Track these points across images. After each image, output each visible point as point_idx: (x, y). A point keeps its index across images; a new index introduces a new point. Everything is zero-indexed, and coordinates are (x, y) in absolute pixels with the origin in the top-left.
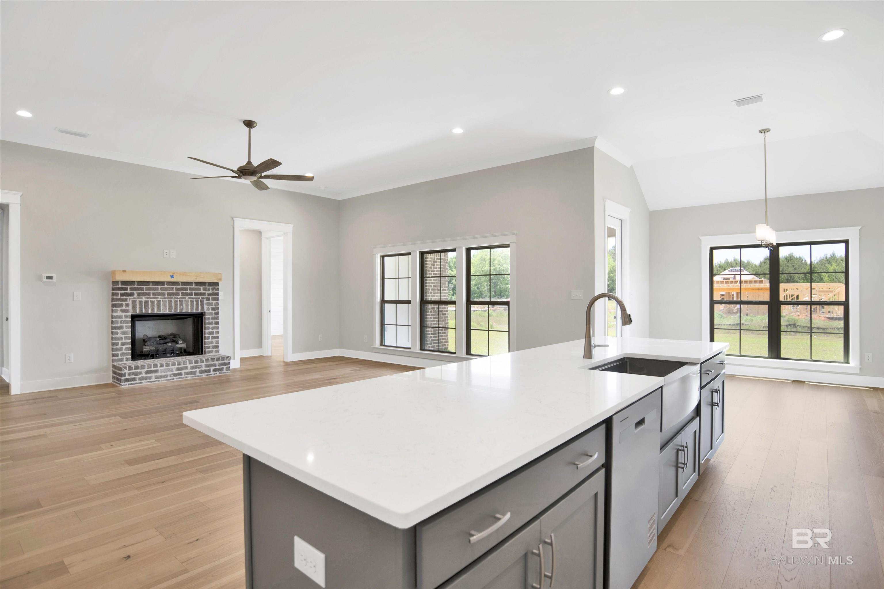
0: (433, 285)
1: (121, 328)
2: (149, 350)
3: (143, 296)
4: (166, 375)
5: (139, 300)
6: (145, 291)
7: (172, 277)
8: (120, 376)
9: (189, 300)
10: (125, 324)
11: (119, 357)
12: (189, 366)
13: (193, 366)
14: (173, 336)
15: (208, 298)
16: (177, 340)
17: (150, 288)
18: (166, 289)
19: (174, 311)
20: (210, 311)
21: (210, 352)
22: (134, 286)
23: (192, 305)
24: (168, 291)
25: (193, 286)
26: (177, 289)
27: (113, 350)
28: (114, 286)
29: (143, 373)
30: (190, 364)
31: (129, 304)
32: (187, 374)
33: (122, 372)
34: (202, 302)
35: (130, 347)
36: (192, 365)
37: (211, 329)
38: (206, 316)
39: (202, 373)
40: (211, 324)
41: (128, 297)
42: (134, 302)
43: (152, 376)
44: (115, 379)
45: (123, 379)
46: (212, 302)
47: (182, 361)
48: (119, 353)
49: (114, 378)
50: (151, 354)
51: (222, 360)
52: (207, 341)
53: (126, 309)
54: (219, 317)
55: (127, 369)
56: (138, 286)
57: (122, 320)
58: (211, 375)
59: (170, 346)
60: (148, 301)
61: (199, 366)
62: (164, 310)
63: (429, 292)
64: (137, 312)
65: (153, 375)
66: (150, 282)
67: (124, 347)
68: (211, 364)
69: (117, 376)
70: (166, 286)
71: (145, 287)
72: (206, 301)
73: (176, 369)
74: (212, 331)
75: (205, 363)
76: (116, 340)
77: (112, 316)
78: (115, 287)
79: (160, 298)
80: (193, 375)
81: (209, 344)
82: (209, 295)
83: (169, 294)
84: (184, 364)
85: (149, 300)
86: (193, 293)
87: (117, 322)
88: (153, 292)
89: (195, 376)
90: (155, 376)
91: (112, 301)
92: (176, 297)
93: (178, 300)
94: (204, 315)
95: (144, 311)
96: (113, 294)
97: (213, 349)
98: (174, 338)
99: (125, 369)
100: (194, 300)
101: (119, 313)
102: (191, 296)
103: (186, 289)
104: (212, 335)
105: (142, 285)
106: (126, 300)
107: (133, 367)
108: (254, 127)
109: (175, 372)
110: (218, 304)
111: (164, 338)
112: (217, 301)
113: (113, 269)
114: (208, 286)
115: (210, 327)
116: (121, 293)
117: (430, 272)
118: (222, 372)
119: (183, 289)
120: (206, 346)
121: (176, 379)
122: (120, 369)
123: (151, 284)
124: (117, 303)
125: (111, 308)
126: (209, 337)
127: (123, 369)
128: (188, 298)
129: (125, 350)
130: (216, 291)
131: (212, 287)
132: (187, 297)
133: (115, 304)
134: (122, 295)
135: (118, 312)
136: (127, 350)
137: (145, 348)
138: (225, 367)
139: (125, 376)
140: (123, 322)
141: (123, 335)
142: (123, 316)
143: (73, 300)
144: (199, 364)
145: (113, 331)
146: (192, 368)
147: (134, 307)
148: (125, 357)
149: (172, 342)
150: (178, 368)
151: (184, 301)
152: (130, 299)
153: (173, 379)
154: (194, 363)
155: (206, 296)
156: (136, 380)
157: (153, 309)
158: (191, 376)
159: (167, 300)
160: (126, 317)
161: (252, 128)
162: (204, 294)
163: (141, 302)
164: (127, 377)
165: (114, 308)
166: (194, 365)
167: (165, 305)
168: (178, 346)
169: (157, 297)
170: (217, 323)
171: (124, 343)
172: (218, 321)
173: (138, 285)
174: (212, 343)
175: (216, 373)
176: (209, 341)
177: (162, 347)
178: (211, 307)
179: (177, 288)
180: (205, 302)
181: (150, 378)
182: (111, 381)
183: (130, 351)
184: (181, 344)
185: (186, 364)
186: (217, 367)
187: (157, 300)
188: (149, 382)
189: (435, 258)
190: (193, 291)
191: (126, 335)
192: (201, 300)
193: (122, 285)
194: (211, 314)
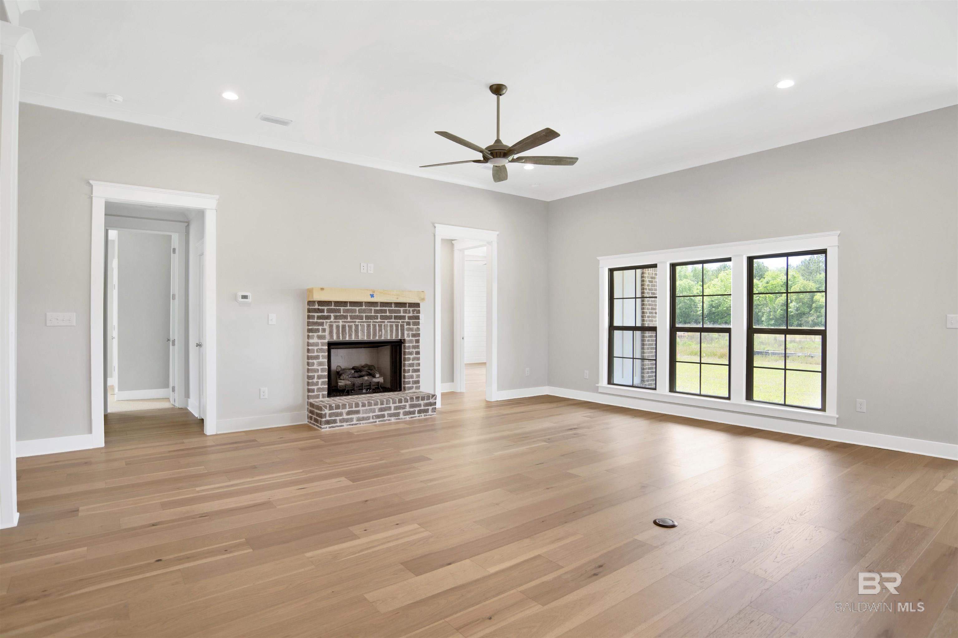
0: (650, 307)
1: (317, 357)
2: (344, 385)
3: (339, 320)
4: (368, 417)
5: (336, 324)
6: (342, 314)
7: (372, 296)
8: (319, 417)
9: (389, 324)
10: (322, 353)
11: (316, 393)
12: (392, 406)
13: (397, 406)
14: (367, 368)
15: (408, 322)
16: (374, 373)
17: (347, 309)
18: (364, 311)
19: (373, 338)
20: (411, 338)
21: (411, 388)
22: (331, 307)
23: (391, 331)
24: (366, 313)
25: (392, 307)
26: (376, 312)
27: (308, 384)
28: (310, 307)
29: (344, 413)
30: (393, 403)
31: (326, 329)
32: (390, 415)
33: (322, 412)
34: (402, 326)
35: (326, 381)
36: (395, 405)
37: (411, 360)
38: (407, 345)
39: (405, 415)
40: (411, 353)
41: (324, 321)
42: (331, 327)
43: (353, 418)
44: (312, 420)
45: (323, 421)
46: (413, 327)
47: (385, 400)
48: (315, 388)
49: (311, 418)
50: (347, 389)
51: (427, 399)
52: (408, 375)
53: (323, 335)
54: (419, 345)
55: (327, 410)
56: (335, 308)
57: (319, 348)
58: (416, 417)
59: (367, 380)
60: (345, 325)
61: (403, 407)
62: (363, 337)
63: (646, 316)
64: (334, 339)
65: (355, 416)
66: (347, 302)
67: (320, 381)
68: (416, 404)
69: (315, 417)
70: (364, 307)
71: (342, 308)
72: (406, 325)
73: (379, 409)
74: (412, 363)
75: (409, 403)
76: (312, 373)
77: (308, 343)
78: (312, 308)
79: (358, 322)
80: (396, 418)
81: (409, 378)
82: (410, 318)
83: (368, 317)
84: (387, 404)
85: (347, 324)
86: (392, 316)
87: (313, 351)
88: (350, 314)
89: (399, 419)
90: (357, 417)
91: (308, 325)
92: (374, 320)
93: (377, 324)
94: (403, 343)
95: (341, 338)
96: (309, 317)
97: (413, 385)
98: (370, 370)
99: (325, 409)
100: (394, 324)
101: (315, 340)
102: (390, 319)
103: (385, 311)
104: (413, 368)
105: (339, 307)
106: (322, 324)
107: (333, 406)
108: (503, 94)
109: (377, 413)
110: (418, 329)
111: (359, 370)
112: (418, 326)
113: (309, 287)
114: (408, 308)
115: (410, 358)
116: (317, 316)
117: (648, 291)
118: (427, 414)
119: (382, 311)
120: (406, 381)
121: (379, 421)
122: (320, 408)
123: (349, 305)
124: (313, 327)
125: (307, 334)
126: (410, 370)
127: (324, 408)
128: (388, 322)
129: (321, 385)
130: (417, 314)
131: (413, 309)
132: (386, 321)
133: (312, 328)
134: (319, 318)
135: (315, 338)
136: (323, 385)
137: (340, 382)
138: (430, 408)
139: (325, 418)
140: (319, 350)
141: (319, 366)
142: (320, 344)
143: (268, 324)
144: (403, 404)
145: (309, 361)
146: (396, 408)
147: (331, 333)
148: (321, 393)
149: (367, 375)
150: (381, 408)
151: (383, 326)
152: (327, 323)
153: (376, 422)
154: (397, 403)
155: (407, 320)
156: (337, 423)
157: (350, 335)
158: (394, 419)
159: (365, 324)
160: (323, 344)
161: (500, 95)
162: (404, 317)
163: (338, 327)
164: (328, 418)
165: (310, 334)
166: (397, 404)
167: (363, 331)
168: (375, 380)
169: (354, 320)
170: (418, 353)
171: (320, 376)
172: (418, 350)
173: (335, 306)
174: (412, 377)
175: (421, 415)
176: (409, 375)
177: (358, 381)
178: (412, 334)
179: (376, 309)
180: (406, 327)
181: (352, 420)
182: (306, 421)
183: (327, 386)
184: (378, 377)
185: (390, 404)
186: (422, 408)
187: (354, 324)
188: (350, 425)
189: (653, 273)
190: (392, 314)
191: (322, 366)
192: (401, 324)
193: (318, 306)
194: (411, 341)
